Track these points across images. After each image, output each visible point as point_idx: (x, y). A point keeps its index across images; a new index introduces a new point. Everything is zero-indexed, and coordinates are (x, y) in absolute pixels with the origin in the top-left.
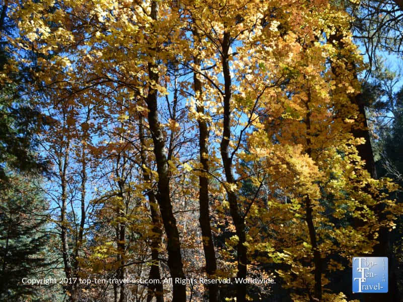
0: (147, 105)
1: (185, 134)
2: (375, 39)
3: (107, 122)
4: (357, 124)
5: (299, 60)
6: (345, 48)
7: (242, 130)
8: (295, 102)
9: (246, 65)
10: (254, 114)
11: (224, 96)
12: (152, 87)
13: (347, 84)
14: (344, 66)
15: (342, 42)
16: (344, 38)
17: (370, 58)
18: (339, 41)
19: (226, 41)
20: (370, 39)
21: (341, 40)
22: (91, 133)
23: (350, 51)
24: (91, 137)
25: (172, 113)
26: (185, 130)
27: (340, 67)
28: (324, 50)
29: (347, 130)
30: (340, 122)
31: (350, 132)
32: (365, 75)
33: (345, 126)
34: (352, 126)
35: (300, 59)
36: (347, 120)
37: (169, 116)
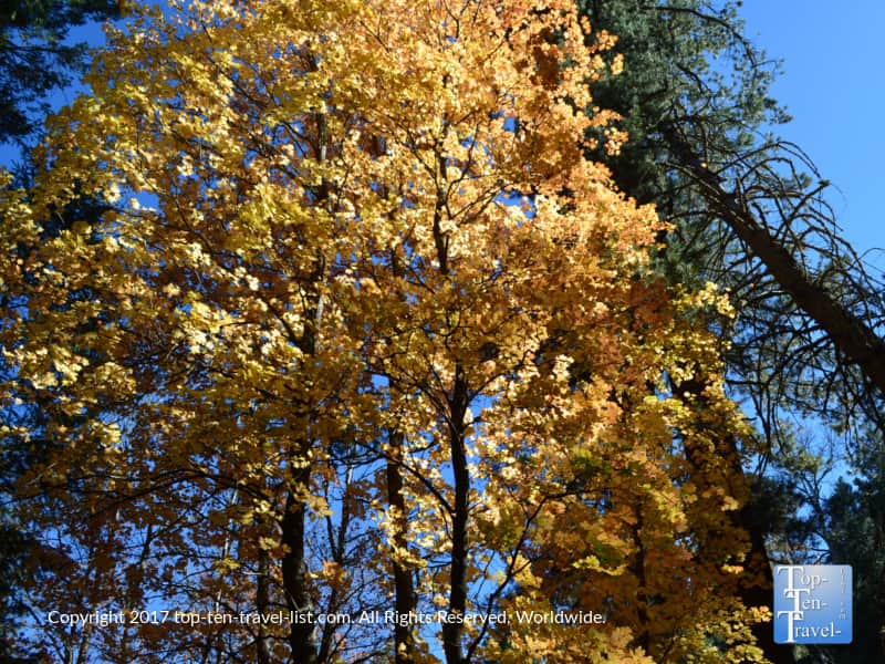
0: (280, 532)
1: (364, 593)
2: (773, 388)
3: (185, 564)
4: (751, 576)
5: (614, 439)
6: (712, 407)
7: (493, 592)
8: (608, 529)
9: (502, 445)
10: (519, 557)
11: (454, 515)
12: (296, 496)
13: (721, 491)
14: (712, 448)
15: (704, 397)
16: (708, 388)
17: (767, 426)
18: (698, 393)
19: (460, 396)
20: (763, 387)
21: (703, 393)
22: (147, 588)
23: (723, 414)
24: (146, 599)
25: (336, 545)
26: (363, 586)
27: (703, 448)
28: (668, 412)
29: (730, 588)
30: (713, 572)
31: (735, 595)
32: (757, 464)
33: (723, 579)
34: (740, 580)
35: (616, 437)
36: (728, 568)
37: (330, 553)
